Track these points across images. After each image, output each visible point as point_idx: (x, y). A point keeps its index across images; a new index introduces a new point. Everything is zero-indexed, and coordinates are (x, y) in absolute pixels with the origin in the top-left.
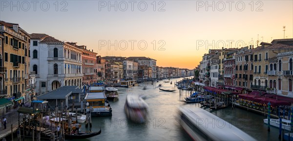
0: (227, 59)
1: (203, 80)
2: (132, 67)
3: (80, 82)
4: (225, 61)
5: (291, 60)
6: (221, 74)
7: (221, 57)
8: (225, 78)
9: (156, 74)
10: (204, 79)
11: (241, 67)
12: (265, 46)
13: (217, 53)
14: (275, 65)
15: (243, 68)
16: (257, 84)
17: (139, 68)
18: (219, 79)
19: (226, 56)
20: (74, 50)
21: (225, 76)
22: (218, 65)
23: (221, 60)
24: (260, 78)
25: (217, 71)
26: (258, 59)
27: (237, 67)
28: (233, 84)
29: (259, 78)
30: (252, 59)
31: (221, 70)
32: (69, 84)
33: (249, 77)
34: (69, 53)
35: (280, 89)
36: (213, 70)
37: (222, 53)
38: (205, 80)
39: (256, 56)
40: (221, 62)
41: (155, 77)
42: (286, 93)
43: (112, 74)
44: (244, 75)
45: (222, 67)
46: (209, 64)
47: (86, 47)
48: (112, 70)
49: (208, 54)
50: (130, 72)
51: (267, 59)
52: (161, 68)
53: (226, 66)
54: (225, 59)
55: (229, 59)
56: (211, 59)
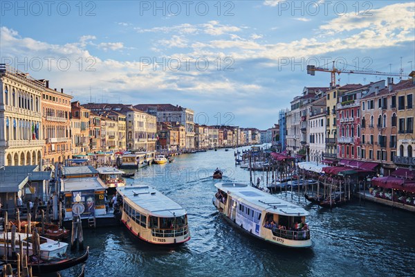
0: (343, 105)
1: (292, 149)
2: (145, 125)
3: (39, 157)
4: (339, 110)
6: (332, 136)
7: (331, 103)
8: (341, 144)
9: (193, 140)
10: (295, 148)
13: (320, 95)
16: (406, 154)
17: (158, 129)
18: (328, 146)
19: (341, 99)
20: (24, 88)
21: (340, 140)
22: (324, 118)
23: (331, 108)
24: (410, 143)
25: (323, 130)
26: (407, 104)
27: (363, 121)
28: (356, 157)
29: (410, 141)
30: (394, 105)
31: (332, 128)
32: (16, 161)
33: (389, 140)
34: (14, 95)
36: (315, 129)
37: (332, 94)
38: (298, 150)
39: (401, 98)
40: (331, 111)
41: (193, 146)
43: (104, 140)
45: (332, 122)
46: (305, 117)
47: (47, 82)
48: (103, 133)
49: (302, 98)
50: (141, 135)
52: (204, 126)
53: (342, 120)
54: (340, 107)
55: (346, 106)
56: (308, 107)
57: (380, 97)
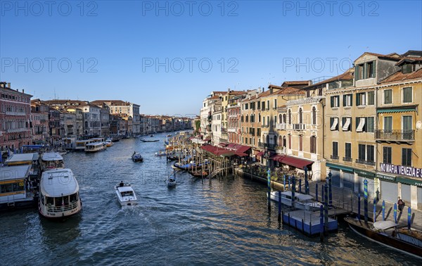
0: (231, 106)
2: (98, 116)
4: (229, 109)
5: (301, 110)
6: (225, 127)
7: (224, 104)
8: (230, 132)
9: (139, 127)
10: (205, 134)
11: (247, 117)
12: (275, 90)
13: (221, 97)
14: (285, 116)
15: (249, 119)
16: (266, 142)
17: (110, 119)
18: (223, 134)
19: (230, 101)
21: (229, 130)
22: (220, 114)
23: (224, 107)
24: (268, 134)
25: (219, 122)
26: (266, 107)
27: (242, 117)
28: (238, 142)
30: (259, 107)
31: (225, 121)
33: (256, 131)
35: (290, 148)
36: (215, 122)
37: (224, 97)
38: (207, 135)
39: (264, 103)
40: (224, 110)
42: (297, 154)
43: (63, 129)
44: (250, 128)
45: (225, 117)
46: (210, 113)
48: (62, 123)
50: (95, 124)
51: (276, 108)
52: (148, 117)
53: (230, 116)
54: (229, 106)
55: (233, 107)
56: (213, 106)
57: (251, 101)
